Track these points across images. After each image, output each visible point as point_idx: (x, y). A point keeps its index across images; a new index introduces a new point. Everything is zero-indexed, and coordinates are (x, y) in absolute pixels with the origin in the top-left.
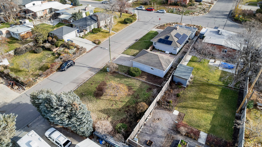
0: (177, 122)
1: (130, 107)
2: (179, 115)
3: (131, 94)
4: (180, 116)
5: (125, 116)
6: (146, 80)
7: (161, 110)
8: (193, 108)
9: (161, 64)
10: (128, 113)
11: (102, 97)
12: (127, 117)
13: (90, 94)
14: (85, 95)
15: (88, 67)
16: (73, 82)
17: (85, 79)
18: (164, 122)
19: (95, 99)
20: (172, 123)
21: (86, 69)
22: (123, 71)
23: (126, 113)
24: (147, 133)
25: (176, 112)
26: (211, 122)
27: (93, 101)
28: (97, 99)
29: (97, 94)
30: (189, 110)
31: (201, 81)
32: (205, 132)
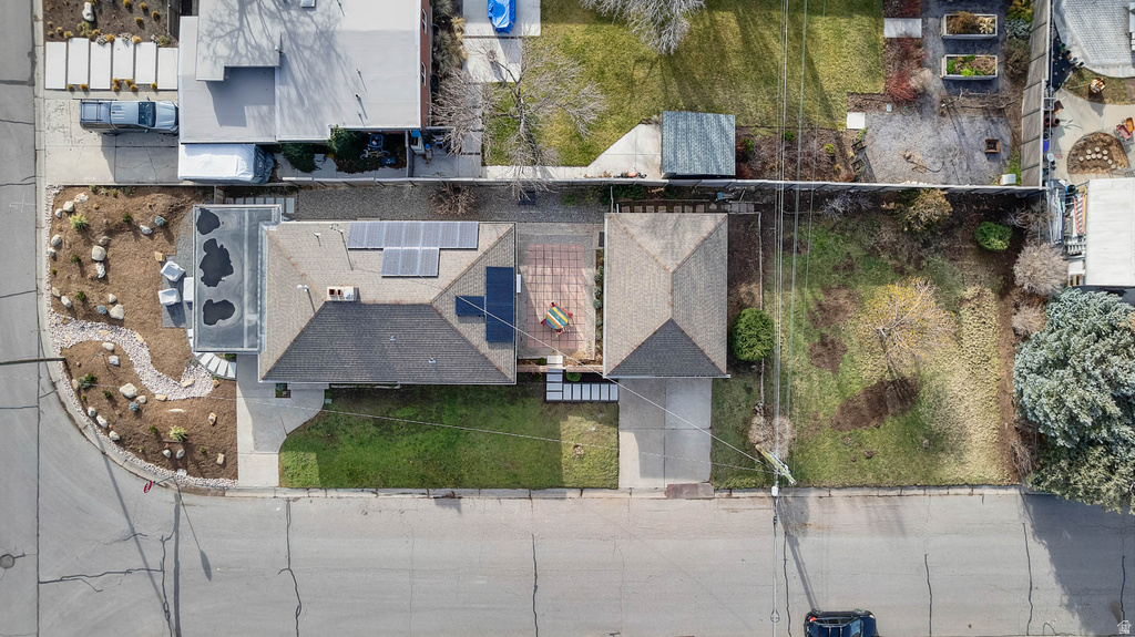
0: (889, 108)
1: (899, 265)
2: (859, 108)
3: (844, 293)
4: (863, 103)
5: (938, 259)
6: (756, 280)
7: (873, 166)
8: (815, 78)
9: (705, 239)
10: (922, 258)
11: (907, 373)
12: (937, 250)
13: (916, 422)
14: (926, 436)
15: (794, 543)
16: (899, 527)
17: (859, 503)
18: (908, 140)
19: (925, 388)
20: (898, 117)
21: (807, 544)
22: (749, 390)
23: (924, 263)
24: (965, 167)
25: (855, 121)
26: (842, 15)
27: (937, 386)
28: (923, 383)
29: (902, 400)
30: (828, 86)
31: (665, 84)
32: (883, 26)
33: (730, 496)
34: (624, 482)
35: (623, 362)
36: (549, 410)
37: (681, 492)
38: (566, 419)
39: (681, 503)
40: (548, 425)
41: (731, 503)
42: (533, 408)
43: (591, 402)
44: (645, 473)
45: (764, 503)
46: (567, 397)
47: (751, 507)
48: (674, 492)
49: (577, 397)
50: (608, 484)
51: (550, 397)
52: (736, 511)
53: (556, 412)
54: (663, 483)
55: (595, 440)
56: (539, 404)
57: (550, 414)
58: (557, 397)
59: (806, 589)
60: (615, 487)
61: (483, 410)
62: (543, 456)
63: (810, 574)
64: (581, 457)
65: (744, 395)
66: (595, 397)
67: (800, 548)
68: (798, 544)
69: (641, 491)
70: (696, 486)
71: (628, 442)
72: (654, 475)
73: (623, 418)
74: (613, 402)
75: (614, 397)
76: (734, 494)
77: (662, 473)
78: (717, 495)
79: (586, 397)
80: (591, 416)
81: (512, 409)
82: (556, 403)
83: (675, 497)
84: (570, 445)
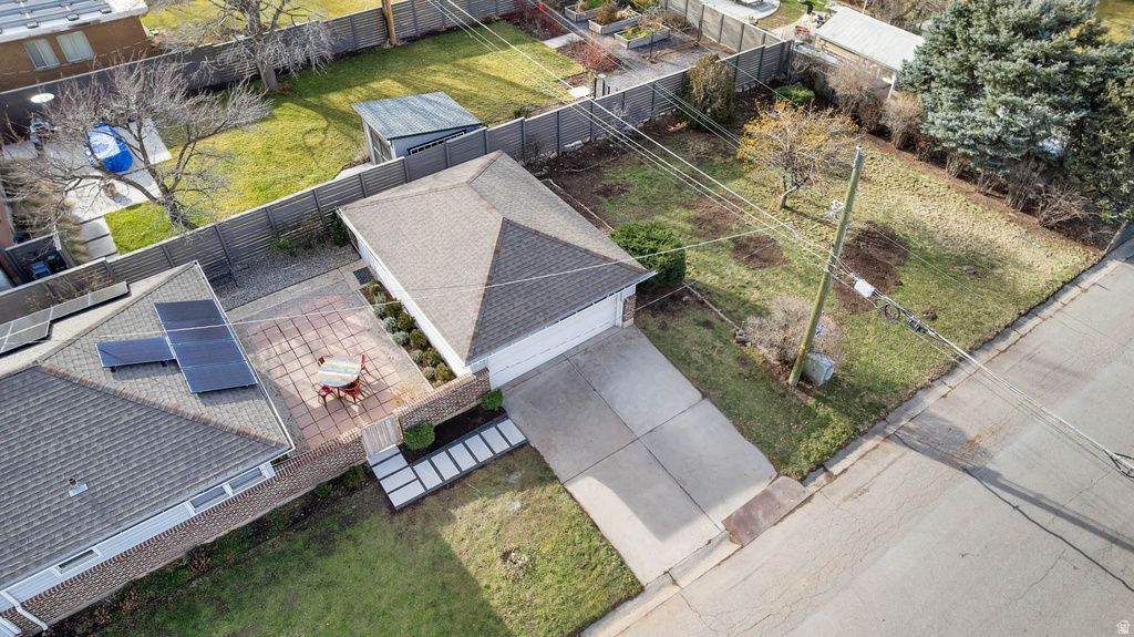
15: (994, 478)
21: (1009, 467)
22: (707, 324)
33: (832, 478)
34: (645, 571)
35: (480, 324)
36: (412, 521)
37: (755, 521)
38: (451, 519)
39: (773, 541)
40: (424, 551)
41: (843, 486)
42: (376, 536)
43: (482, 466)
44: (663, 527)
45: (887, 452)
46: (432, 481)
47: (875, 469)
48: (742, 528)
49: (450, 472)
50: (618, 590)
51: (398, 500)
52: (862, 491)
53: (427, 517)
54: (712, 524)
55: (533, 523)
56: (385, 524)
57: (417, 527)
58: (415, 491)
59: (1102, 534)
60: (635, 590)
61: (271, 600)
62: (451, 616)
63: (1073, 507)
64: (530, 570)
65: (708, 335)
66: (484, 455)
67: (1006, 476)
68: (998, 475)
69: (687, 565)
70: (766, 495)
71: (592, 494)
72: (686, 521)
73: (557, 463)
74: (522, 446)
75: (516, 438)
76: (836, 469)
77: (695, 509)
78: (811, 488)
79: (467, 463)
80: (498, 488)
81: (333, 564)
82: (415, 503)
83: (753, 535)
84: (491, 562)
